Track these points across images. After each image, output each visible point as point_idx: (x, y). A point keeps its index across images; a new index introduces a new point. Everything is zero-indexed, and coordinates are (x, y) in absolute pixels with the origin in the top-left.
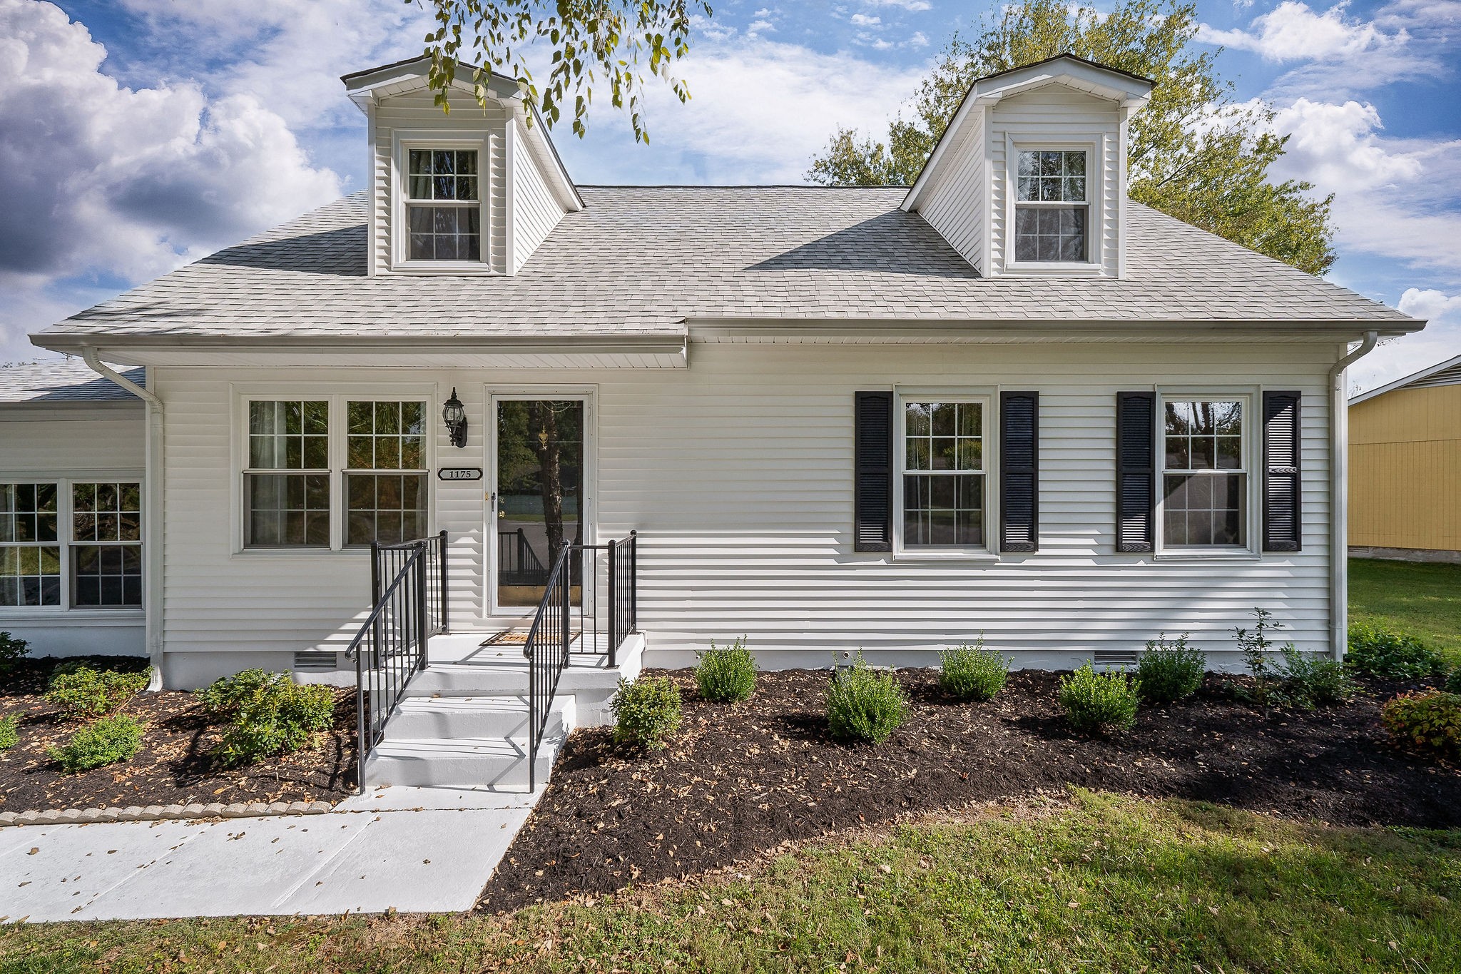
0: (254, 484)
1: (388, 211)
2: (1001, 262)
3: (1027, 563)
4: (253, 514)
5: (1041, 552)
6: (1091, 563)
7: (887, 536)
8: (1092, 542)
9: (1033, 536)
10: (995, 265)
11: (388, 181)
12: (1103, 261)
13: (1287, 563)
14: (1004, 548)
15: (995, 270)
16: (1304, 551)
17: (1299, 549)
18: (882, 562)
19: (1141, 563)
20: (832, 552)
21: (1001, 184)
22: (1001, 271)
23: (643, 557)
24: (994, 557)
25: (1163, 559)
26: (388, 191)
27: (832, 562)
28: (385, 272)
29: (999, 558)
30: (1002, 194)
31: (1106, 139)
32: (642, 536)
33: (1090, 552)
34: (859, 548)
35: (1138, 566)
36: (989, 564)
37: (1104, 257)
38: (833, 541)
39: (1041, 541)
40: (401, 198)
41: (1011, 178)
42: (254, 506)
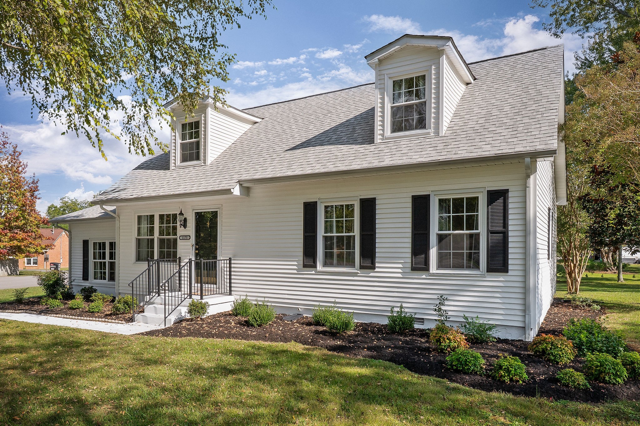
0: (139, 241)
1: (175, 147)
2: (383, 135)
3: (371, 274)
4: (139, 251)
5: (377, 270)
6: (400, 275)
7: (315, 262)
8: (401, 266)
9: (373, 263)
10: (381, 137)
11: (175, 136)
12: (432, 128)
13: (501, 279)
14: (362, 267)
15: (380, 139)
16: (510, 273)
17: (507, 272)
18: (313, 272)
19: (424, 276)
20: (295, 267)
21: (383, 99)
22: (382, 139)
23: (234, 267)
24: (356, 271)
25: (433, 275)
26: (175, 140)
27: (295, 272)
28: (174, 168)
29: (359, 272)
30: (383, 103)
31: (433, 67)
32: (234, 260)
33: (400, 270)
34: (305, 266)
35: (421, 278)
36: (355, 274)
37: (432, 126)
38: (296, 263)
39: (377, 265)
40: (179, 141)
41: (387, 96)
42: (139, 248)
